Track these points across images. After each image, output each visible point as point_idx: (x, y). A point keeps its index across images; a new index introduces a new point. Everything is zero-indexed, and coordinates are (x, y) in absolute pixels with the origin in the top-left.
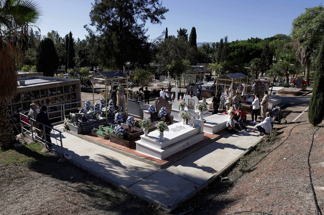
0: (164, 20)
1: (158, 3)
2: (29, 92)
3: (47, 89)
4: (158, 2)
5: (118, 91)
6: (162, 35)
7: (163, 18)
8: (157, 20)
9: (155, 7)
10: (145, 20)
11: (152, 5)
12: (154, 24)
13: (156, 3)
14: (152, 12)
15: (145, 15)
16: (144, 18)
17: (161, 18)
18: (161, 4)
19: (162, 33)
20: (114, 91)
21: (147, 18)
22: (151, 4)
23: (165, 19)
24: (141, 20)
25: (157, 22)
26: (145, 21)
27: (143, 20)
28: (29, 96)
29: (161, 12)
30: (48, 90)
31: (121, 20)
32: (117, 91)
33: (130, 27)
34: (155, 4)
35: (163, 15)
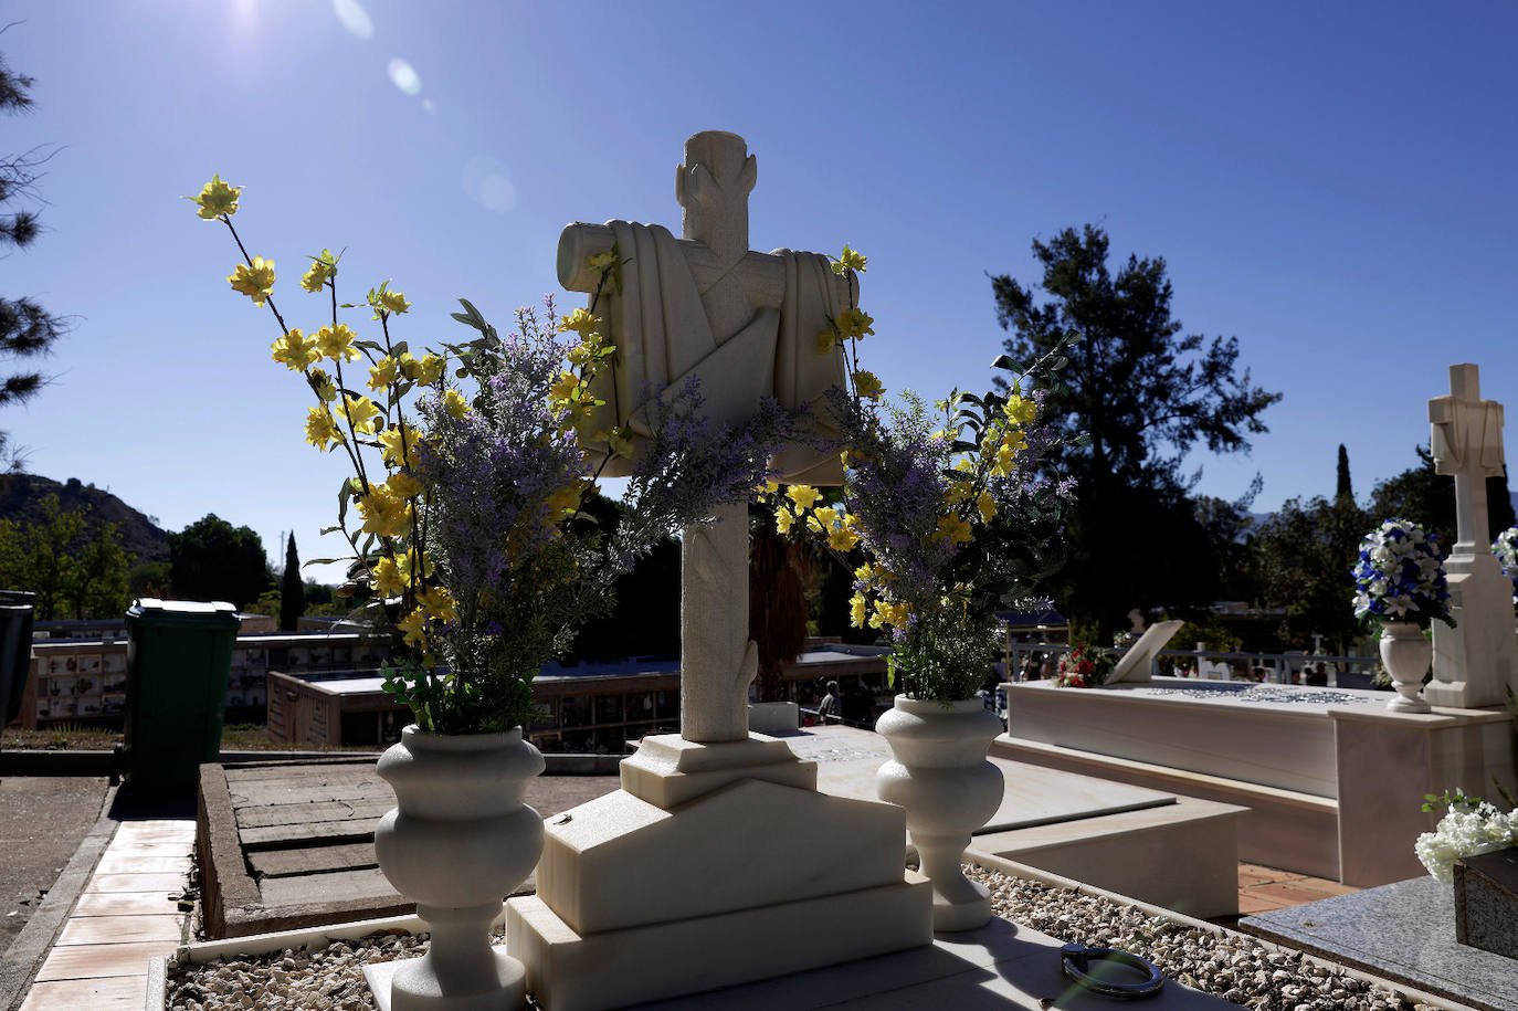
0: (1263, 434)
1: (1230, 380)
2: (811, 680)
3: (856, 677)
4: (1231, 374)
5: (1044, 666)
6: (1250, 491)
7: (1258, 428)
8: (1235, 440)
9: (1221, 394)
10: (1188, 442)
11: (1208, 389)
12: (1223, 454)
13: (1222, 380)
14: (1211, 413)
15: (1185, 427)
16: (1184, 437)
17: (1252, 429)
18: (1247, 379)
19: (1251, 483)
20: (1035, 664)
21: (1193, 437)
22: (1205, 385)
23: (1266, 429)
24: (1169, 444)
25: (1234, 447)
26: (1185, 447)
27: (1178, 444)
28: (808, 690)
29: (1247, 407)
30: (860, 678)
31: (1098, 449)
32: (1040, 666)
33: (1132, 468)
34: (1218, 384)
35: (1257, 416)
